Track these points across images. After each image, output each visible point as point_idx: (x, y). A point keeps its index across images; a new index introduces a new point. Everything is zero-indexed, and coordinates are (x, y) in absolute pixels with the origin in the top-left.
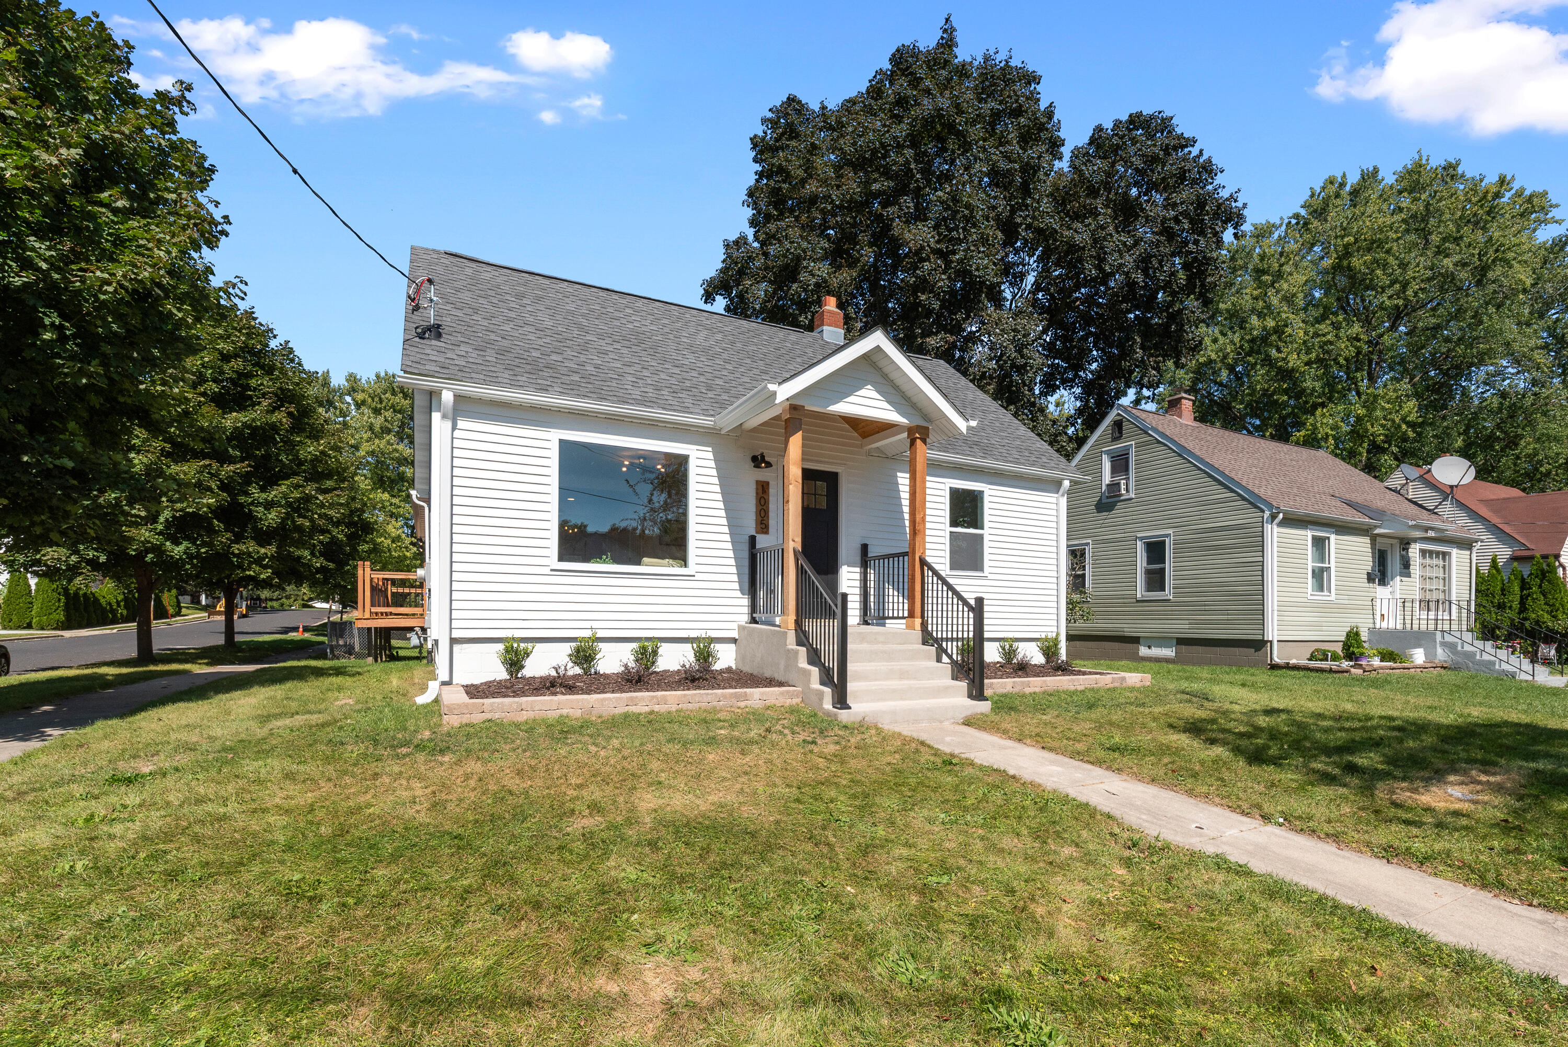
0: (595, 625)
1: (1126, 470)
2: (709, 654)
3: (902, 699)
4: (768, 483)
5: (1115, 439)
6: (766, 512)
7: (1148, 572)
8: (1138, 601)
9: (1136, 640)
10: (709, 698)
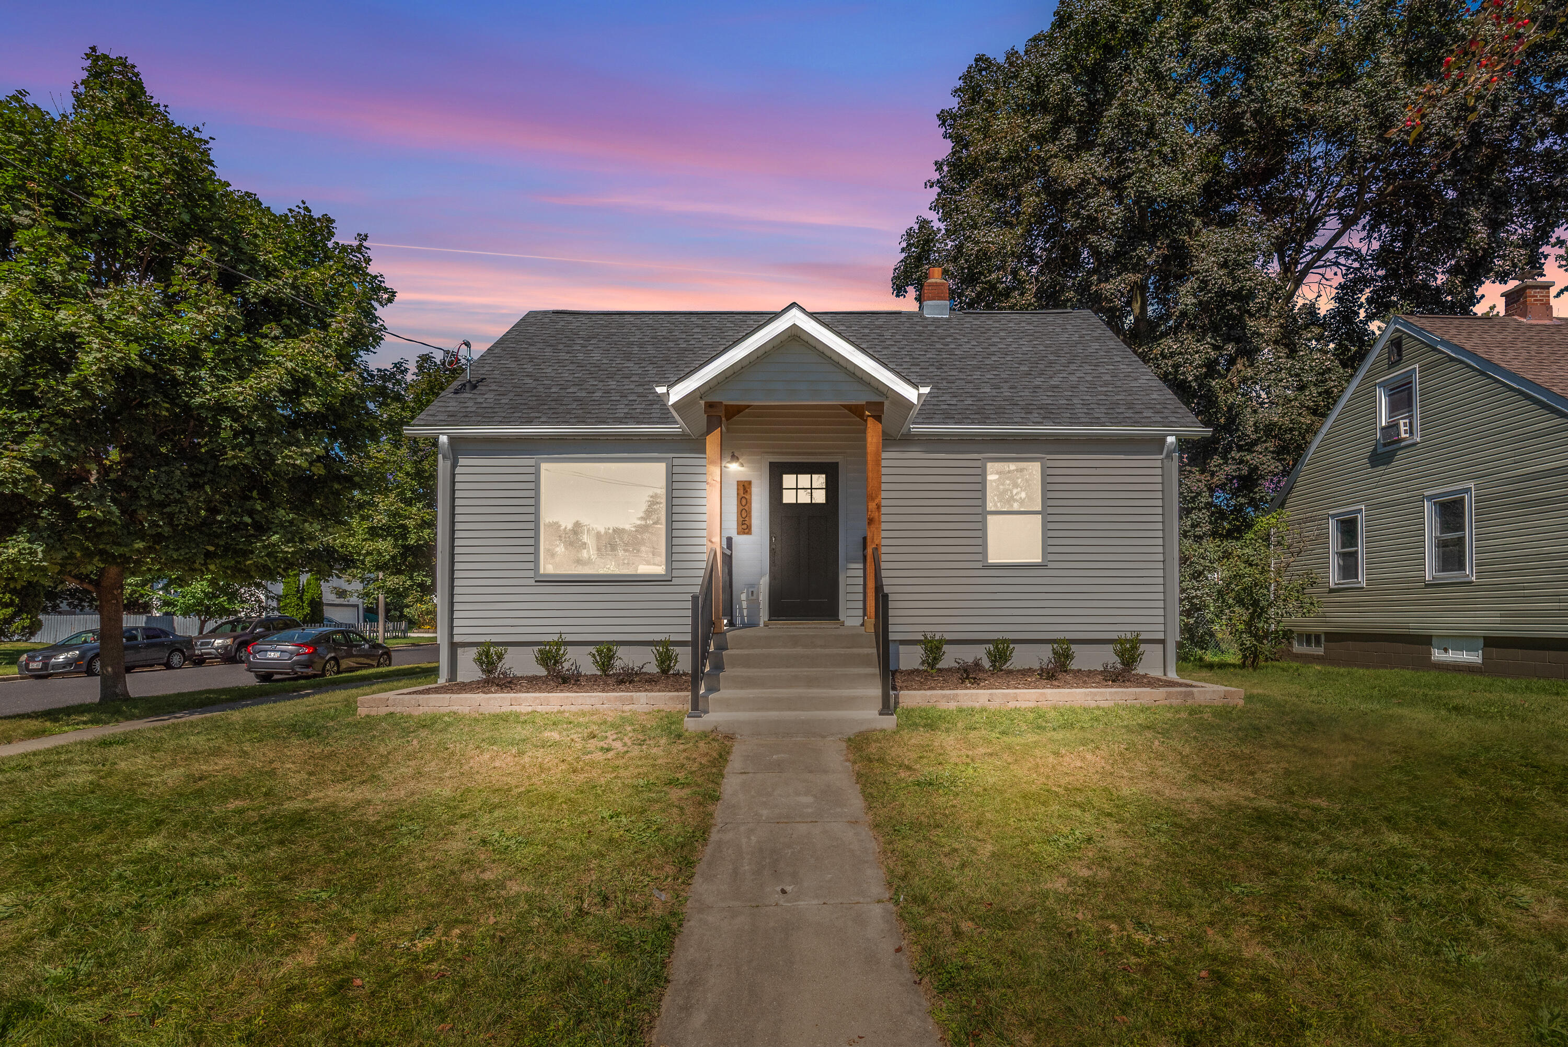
0: (563, 629)
1: (1409, 404)
2: (669, 658)
3: (790, 709)
4: (750, 483)
5: (1392, 365)
6: (749, 513)
7: (1442, 544)
8: (1427, 586)
9: (1426, 641)
10: (593, 701)
